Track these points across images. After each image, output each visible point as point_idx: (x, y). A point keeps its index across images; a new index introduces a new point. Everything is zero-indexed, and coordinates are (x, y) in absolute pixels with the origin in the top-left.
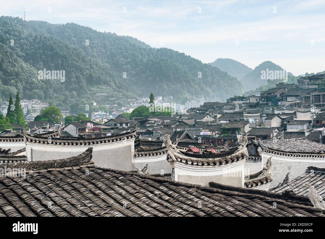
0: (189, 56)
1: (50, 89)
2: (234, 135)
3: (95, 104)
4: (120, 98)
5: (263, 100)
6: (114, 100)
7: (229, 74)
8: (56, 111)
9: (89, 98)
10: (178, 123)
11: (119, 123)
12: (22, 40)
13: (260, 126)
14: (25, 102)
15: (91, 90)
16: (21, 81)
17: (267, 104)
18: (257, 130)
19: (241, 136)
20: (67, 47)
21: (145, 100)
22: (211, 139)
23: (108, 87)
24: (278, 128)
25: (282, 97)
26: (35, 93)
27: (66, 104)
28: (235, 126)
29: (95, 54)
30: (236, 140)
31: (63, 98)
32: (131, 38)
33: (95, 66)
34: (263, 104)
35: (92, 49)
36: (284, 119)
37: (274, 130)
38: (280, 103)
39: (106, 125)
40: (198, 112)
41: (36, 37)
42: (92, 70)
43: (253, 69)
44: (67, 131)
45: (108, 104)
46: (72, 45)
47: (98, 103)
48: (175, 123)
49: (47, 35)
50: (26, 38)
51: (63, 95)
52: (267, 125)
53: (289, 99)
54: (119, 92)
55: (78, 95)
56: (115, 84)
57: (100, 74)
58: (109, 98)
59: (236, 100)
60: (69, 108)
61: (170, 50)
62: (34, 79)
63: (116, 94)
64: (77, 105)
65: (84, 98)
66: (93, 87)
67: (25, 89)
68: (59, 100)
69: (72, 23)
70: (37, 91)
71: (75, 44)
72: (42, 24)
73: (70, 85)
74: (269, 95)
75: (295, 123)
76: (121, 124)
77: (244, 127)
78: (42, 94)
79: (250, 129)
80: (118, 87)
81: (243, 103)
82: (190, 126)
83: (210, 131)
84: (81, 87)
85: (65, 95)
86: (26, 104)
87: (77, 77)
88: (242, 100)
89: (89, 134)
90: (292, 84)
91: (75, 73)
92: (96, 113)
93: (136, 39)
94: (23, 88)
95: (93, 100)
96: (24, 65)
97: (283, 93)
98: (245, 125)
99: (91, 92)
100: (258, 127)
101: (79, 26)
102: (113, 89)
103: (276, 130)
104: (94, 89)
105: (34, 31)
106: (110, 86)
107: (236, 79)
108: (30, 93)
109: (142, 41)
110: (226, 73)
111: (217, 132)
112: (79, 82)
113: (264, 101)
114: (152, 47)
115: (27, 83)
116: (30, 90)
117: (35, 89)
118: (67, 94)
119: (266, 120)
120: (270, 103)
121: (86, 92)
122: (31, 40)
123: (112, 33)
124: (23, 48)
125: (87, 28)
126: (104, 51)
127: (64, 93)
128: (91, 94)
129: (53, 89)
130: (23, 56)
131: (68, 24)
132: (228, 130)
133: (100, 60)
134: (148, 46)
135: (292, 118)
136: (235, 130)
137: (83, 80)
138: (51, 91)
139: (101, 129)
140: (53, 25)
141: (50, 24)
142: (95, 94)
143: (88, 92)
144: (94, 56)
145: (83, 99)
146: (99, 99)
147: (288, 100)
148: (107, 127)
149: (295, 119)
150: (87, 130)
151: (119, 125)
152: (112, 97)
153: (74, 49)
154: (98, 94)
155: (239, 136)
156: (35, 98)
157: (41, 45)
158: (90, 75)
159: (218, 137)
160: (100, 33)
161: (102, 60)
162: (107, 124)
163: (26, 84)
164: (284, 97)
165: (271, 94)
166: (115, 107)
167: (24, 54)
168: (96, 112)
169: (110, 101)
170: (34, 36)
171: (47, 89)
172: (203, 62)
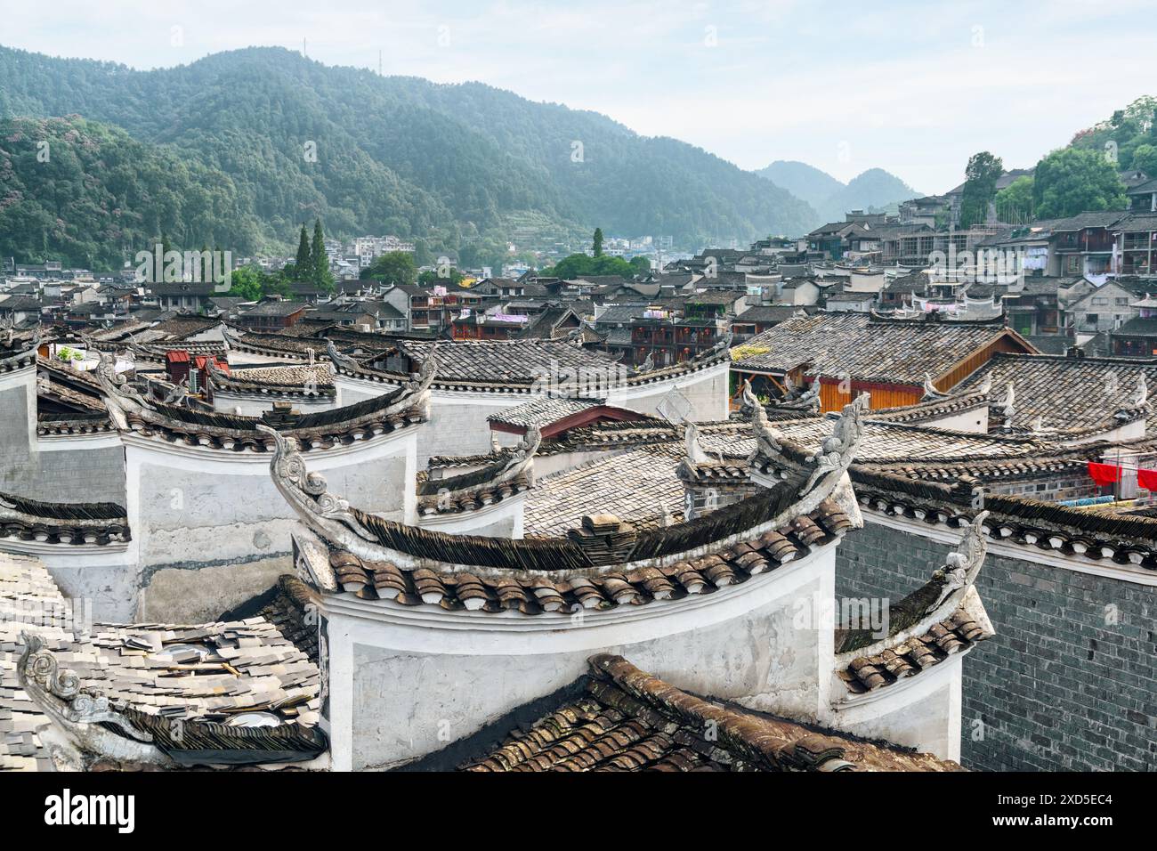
0: (712, 154)
1: (422, 217)
2: (710, 320)
3: (512, 248)
4: (565, 237)
5: (814, 246)
6: (552, 241)
7: (792, 193)
8: (403, 261)
9: (500, 236)
10: (620, 292)
11: (500, 288)
12: (372, 116)
13: (771, 301)
14: (368, 241)
15: (506, 220)
16: (364, 199)
17: (821, 256)
18: (762, 310)
19: (724, 322)
20: (462, 133)
21: (615, 243)
22: (664, 327)
23: (542, 215)
24: (805, 308)
25: (851, 241)
26: (392, 224)
27: (452, 247)
28: (715, 300)
29: (521, 146)
30: (714, 330)
31: (447, 233)
32: (597, 115)
33: (516, 171)
34: (813, 256)
35: (514, 135)
36: (824, 288)
37: (797, 311)
38: (845, 254)
39: (475, 292)
40: (687, 268)
41: (400, 110)
42: (510, 179)
43: (847, 184)
44: (391, 302)
45: (539, 249)
46: (475, 127)
47: (519, 245)
48: (615, 291)
49: (423, 105)
50: (380, 112)
51: (449, 228)
52: (787, 300)
53: (864, 246)
54: (563, 224)
55: (480, 230)
56: (557, 208)
57: (527, 189)
58: (543, 236)
59: (768, 246)
60: (457, 255)
61: (675, 141)
62: (391, 196)
63: (557, 230)
64: (473, 249)
65: (490, 235)
66: (511, 214)
67: (372, 214)
68: (437, 239)
69: (476, 82)
70: (395, 218)
71: (480, 126)
72: (417, 84)
73: (466, 209)
74: (826, 237)
75: (845, 297)
76: (506, 290)
77: (733, 303)
78: (406, 225)
79: (749, 307)
80: (562, 216)
81: (780, 253)
82: (644, 298)
83: (664, 308)
84: (488, 213)
85: (452, 228)
86: (371, 244)
87: (479, 194)
88: (782, 247)
89: (437, 308)
90: (880, 215)
91: (475, 184)
92: (511, 268)
93: (606, 118)
94: (369, 212)
95: (509, 240)
96: (373, 166)
97: (851, 233)
98: (736, 299)
99: (505, 224)
100: (765, 304)
101: (491, 87)
102: (552, 218)
103: (802, 312)
104: (514, 217)
105: (399, 96)
106: (545, 212)
107: (807, 203)
108: (382, 224)
109: (619, 122)
110: (787, 191)
111: (676, 312)
112: (482, 204)
113: (815, 249)
114: (640, 134)
115: (377, 202)
116: (384, 217)
117: (393, 215)
118: (456, 226)
119: (785, 290)
120: (827, 255)
121: (497, 225)
122: (389, 114)
123: (559, 104)
124: (374, 132)
125: (506, 92)
126: (539, 140)
127: (450, 224)
128: (507, 228)
129: (428, 217)
130: (373, 147)
131: (468, 83)
132: (700, 308)
133: (530, 160)
134: (631, 132)
135: (840, 287)
136: (713, 310)
137: (490, 200)
138: (424, 220)
139: (461, 299)
140: (437, 85)
141: (431, 84)
142: (514, 228)
143: (501, 224)
144: (517, 151)
145: (489, 239)
146: (522, 238)
147: (862, 249)
148: (475, 296)
149: (847, 289)
150: (431, 301)
151: (501, 292)
152: (549, 234)
153: (476, 135)
154: (519, 229)
155: (720, 324)
156: (389, 234)
157: (410, 126)
158: (506, 189)
159: (679, 323)
160: (531, 103)
161: (534, 160)
162: (478, 289)
163: (376, 205)
164: (854, 241)
165: (829, 233)
166: (552, 255)
167: (375, 144)
168: (512, 263)
169: (545, 243)
170: (397, 107)
171: (417, 215)
172: (741, 167)
